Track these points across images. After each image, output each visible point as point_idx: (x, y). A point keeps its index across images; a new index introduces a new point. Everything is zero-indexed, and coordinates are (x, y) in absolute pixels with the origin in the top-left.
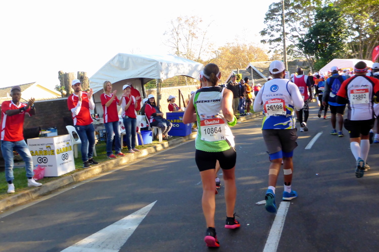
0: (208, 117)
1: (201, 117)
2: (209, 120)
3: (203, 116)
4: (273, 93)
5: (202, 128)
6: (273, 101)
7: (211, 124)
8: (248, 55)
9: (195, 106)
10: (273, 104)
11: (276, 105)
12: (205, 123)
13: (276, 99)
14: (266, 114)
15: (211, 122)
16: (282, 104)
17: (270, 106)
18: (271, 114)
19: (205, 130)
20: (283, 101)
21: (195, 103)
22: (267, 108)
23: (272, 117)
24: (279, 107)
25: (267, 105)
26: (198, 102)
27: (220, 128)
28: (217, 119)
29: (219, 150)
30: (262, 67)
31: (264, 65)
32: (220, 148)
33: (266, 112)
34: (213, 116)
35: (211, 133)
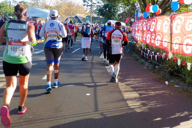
0: (15, 40)
1: (10, 40)
2: (15, 42)
3: (12, 39)
4: (51, 28)
5: (9, 47)
6: (51, 32)
7: (16, 45)
8: (76, 9)
9: (6, 31)
10: (51, 34)
11: (53, 34)
12: (12, 44)
13: (53, 31)
14: (47, 39)
15: (16, 44)
16: (56, 34)
17: (49, 35)
18: (50, 39)
19: (11, 48)
20: (56, 32)
21: (6, 29)
22: (48, 36)
23: (50, 41)
24: (54, 36)
25: (48, 34)
26: (8, 29)
27: (22, 48)
28: (21, 42)
29: (20, 63)
30: (82, 17)
31: (83, 16)
32: (21, 61)
33: (47, 38)
34: (19, 40)
35: (15, 51)
